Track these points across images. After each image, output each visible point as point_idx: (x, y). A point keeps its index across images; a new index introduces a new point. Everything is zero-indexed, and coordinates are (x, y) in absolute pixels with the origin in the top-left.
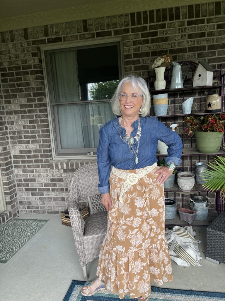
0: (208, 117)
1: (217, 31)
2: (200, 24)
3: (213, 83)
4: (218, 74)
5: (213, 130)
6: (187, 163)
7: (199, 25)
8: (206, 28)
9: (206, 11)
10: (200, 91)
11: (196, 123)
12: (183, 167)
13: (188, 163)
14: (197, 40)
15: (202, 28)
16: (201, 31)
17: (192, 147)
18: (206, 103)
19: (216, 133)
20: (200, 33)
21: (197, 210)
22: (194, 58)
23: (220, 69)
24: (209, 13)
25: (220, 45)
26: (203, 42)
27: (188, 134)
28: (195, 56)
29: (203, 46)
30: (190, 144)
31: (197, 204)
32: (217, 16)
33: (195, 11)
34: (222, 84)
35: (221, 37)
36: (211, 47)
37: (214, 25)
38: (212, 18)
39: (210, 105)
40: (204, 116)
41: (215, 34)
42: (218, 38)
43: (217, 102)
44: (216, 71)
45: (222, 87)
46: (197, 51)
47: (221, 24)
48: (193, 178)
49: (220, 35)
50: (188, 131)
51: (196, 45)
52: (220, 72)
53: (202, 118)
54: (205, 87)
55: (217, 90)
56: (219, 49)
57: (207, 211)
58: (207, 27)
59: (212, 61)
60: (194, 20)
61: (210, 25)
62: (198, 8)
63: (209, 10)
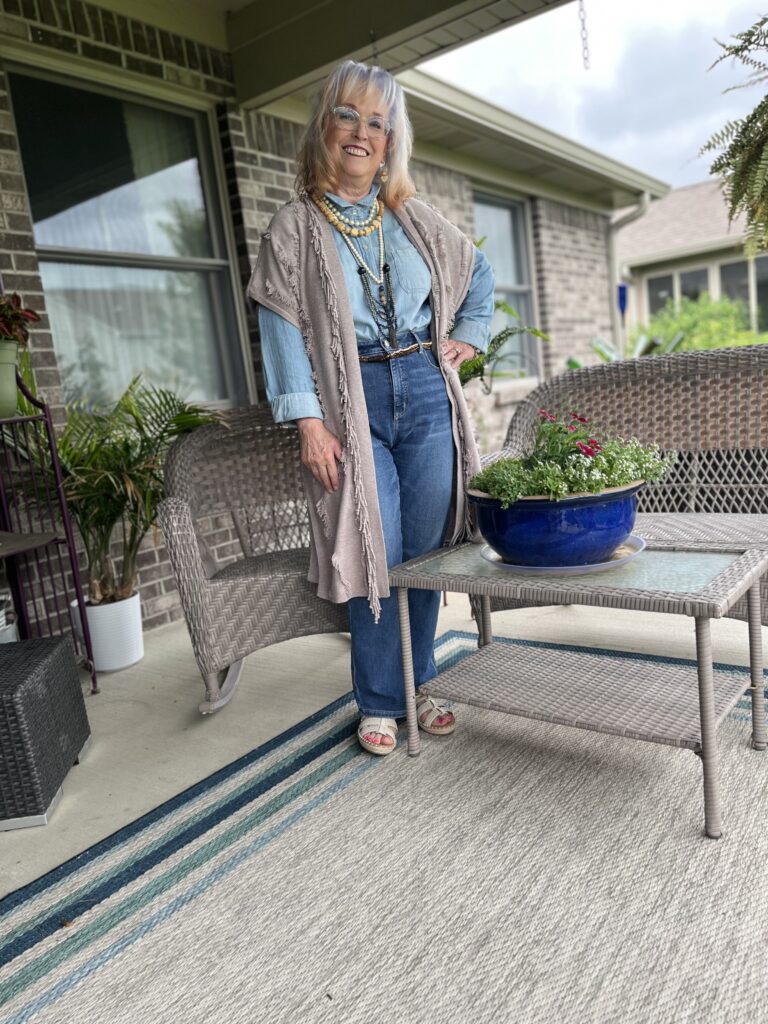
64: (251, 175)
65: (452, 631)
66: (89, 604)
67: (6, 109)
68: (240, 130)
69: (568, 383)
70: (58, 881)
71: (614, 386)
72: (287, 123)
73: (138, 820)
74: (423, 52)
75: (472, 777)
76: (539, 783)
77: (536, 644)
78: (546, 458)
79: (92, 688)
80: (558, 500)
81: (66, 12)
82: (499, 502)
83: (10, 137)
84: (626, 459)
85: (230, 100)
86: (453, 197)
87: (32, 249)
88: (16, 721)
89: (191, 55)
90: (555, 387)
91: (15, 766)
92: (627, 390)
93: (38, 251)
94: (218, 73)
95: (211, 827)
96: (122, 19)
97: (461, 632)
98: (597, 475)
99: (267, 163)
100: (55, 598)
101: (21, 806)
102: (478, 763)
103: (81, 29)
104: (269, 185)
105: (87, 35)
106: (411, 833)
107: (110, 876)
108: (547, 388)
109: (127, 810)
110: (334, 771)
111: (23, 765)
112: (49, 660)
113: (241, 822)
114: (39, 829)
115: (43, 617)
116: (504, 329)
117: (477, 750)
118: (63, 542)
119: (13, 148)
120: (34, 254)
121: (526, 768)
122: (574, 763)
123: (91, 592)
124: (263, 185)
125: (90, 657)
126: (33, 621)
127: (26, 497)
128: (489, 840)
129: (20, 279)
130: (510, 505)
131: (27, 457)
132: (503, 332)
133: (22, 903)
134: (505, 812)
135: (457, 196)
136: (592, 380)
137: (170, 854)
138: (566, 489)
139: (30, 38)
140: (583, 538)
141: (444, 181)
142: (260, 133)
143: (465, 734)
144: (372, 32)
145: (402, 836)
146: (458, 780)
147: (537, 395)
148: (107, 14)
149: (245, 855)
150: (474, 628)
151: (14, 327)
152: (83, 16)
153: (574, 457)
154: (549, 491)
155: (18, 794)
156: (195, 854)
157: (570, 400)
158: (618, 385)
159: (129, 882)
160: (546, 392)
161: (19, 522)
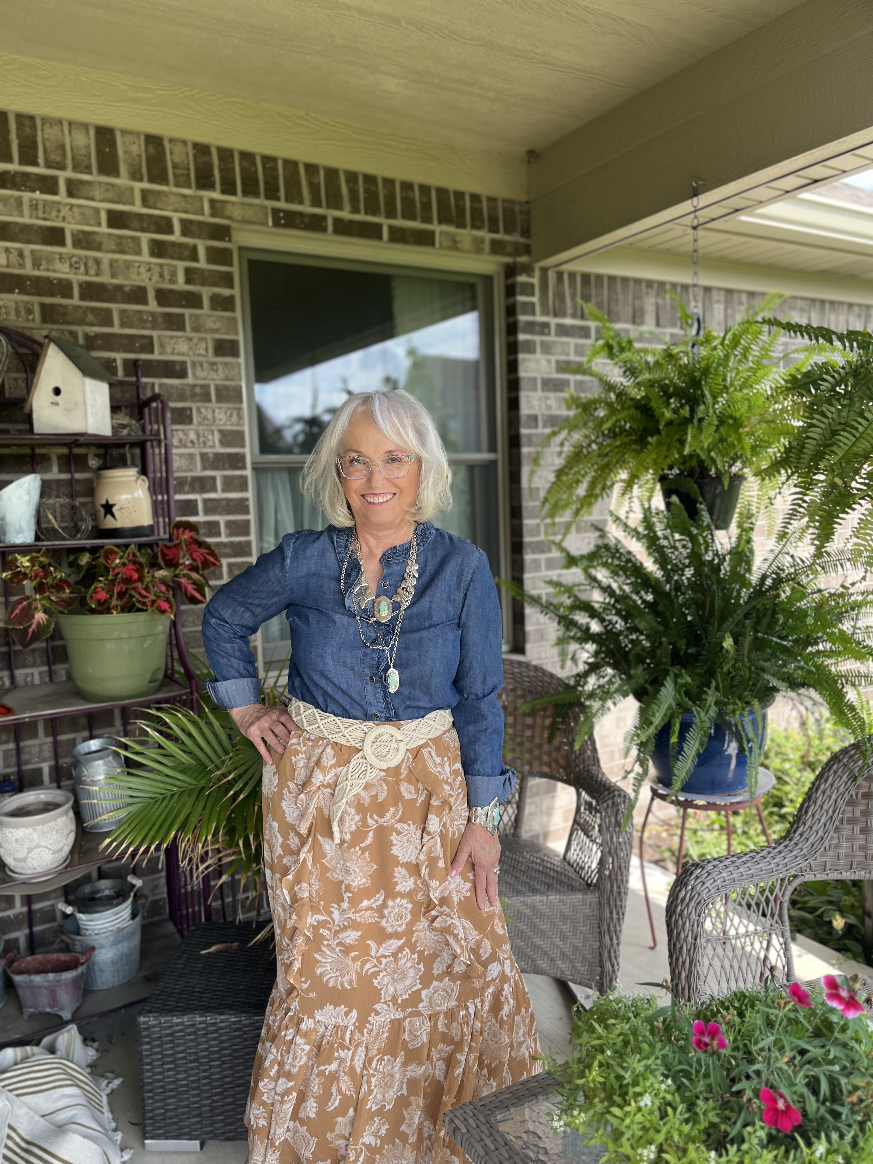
0: (109, 554)
1: (110, 235)
2: (42, 192)
3: (113, 427)
4: (129, 395)
5: (129, 608)
6: (35, 750)
7: (37, 195)
8: (65, 211)
9: (62, 148)
10: (65, 451)
11: (61, 580)
12: (20, 774)
13: (41, 751)
14: (32, 252)
15: (48, 210)
16: (45, 219)
17: (51, 680)
18: (93, 503)
19: (141, 617)
20: (41, 228)
21: (93, 949)
22: (28, 320)
23: (134, 379)
24: (73, 159)
25: (127, 289)
26: (58, 266)
27: (30, 626)
28: (29, 311)
29: (60, 280)
30: (45, 668)
31: (91, 921)
32: (104, 179)
33: (18, 137)
34: (148, 432)
35: (126, 261)
36: (92, 290)
37: (97, 211)
38: (89, 183)
39: (108, 508)
40: (94, 550)
41: (104, 244)
42: (117, 261)
43: (134, 499)
44: (122, 383)
45: (149, 444)
46: (38, 294)
47: (122, 213)
48: (66, 813)
49: (123, 252)
50: (28, 613)
51: (29, 270)
52: (134, 388)
53: (85, 559)
54: (81, 439)
55: (133, 456)
56: (123, 302)
57: (137, 940)
58: (71, 209)
59: (99, 342)
60: (16, 173)
61: (79, 206)
62: (28, 130)
63: (72, 149)
64: (539, 349)
67: (233, 310)
68: (532, 294)
81: (319, 184)
83: (232, 341)
87: (243, 467)
89: (476, 212)
94: (509, 230)
96: (390, 183)
99: (563, 330)
103: (335, 202)
105: (341, 208)
119: (235, 354)
124: (553, 358)
129: (224, 503)
139: (270, 223)
142: (560, 296)
148: (371, 179)
152: (339, 187)
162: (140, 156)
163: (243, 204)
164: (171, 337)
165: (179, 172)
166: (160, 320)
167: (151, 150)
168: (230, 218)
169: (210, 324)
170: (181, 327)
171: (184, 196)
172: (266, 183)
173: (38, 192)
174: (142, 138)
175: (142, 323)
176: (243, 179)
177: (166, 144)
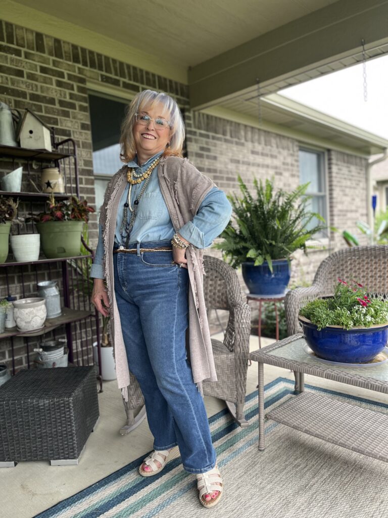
1: (41, 76)
2: (16, 55)
7: (13, 56)
8: (24, 64)
9: (23, 38)
10: (25, 162)
14: (11, 79)
15: (17, 62)
16: (16, 66)
20: (15, 69)
22: (10, 106)
24: (27, 44)
25: (48, 98)
26: (21, 85)
28: (10, 102)
29: (22, 91)
32: (39, 53)
33: (6, 32)
35: (47, 87)
36: (34, 97)
37: (36, 65)
38: (33, 54)
39: (49, 184)
41: (39, 79)
42: (44, 86)
43: (58, 182)
46: (13, 95)
47: (45, 68)
49: (46, 83)
51: (10, 86)
56: (46, 103)
58: (26, 63)
60: (5, 46)
61: (29, 63)
62: (10, 30)
63: (27, 40)
64: (193, 141)
65: (280, 377)
66: (102, 346)
67: (87, 112)
68: (190, 120)
69: (348, 254)
70: (83, 498)
71: (373, 258)
72: (212, 117)
73: (121, 469)
74: (281, 86)
75: (293, 467)
76: (330, 476)
77: (325, 391)
78: (341, 305)
79: (100, 389)
80: (348, 330)
81: (117, 68)
82: (317, 327)
83: (87, 125)
84: (384, 310)
85: (187, 107)
86: (289, 150)
87: (93, 175)
88: (69, 411)
89: (171, 87)
90: (341, 255)
91: (66, 434)
92: (380, 260)
93: (95, 176)
94: (182, 95)
95: (158, 479)
96: (141, 71)
97: (285, 379)
98: (369, 318)
99: (201, 135)
100: (87, 340)
101: (67, 454)
102: (296, 459)
103: (123, 75)
104: (201, 145)
105: (125, 78)
106: (260, 498)
107: (108, 500)
108: (337, 255)
109: (116, 462)
110: (220, 454)
111: (70, 433)
112: (85, 380)
113: (172, 478)
114: (74, 467)
115: (80, 349)
116: (317, 225)
117: (295, 451)
118: (94, 316)
119: (88, 130)
120: (93, 178)
121: (322, 466)
122: (348, 467)
123: (103, 340)
124: (199, 145)
125: (100, 373)
126: (75, 351)
127: (78, 292)
128: (302, 507)
129: (86, 189)
130: (322, 328)
131: (81, 273)
132: (317, 227)
133: (66, 508)
134: (311, 492)
135: (291, 149)
136: (361, 253)
137: (138, 491)
138: (352, 324)
139: (100, 79)
140: (359, 349)
141: (285, 142)
142: (199, 122)
143: (289, 441)
144: (258, 79)
145: (255, 499)
146: (285, 468)
147: (331, 259)
148: (135, 68)
149: (175, 497)
150: (293, 378)
151: (83, 214)
152: (124, 69)
153: (356, 307)
154: (343, 324)
155: (66, 448)
156: (150, 493)
157: (349, 263)
158: (375, 257)
159: (118, 504)
160: (336, 257)
161: (74, 302)
162: (52, 46)
163: (90, 71)
164: (65, 120)
165: (67, 55)
166: (60, 112)
167: (56, 44)
168: (85, 75)
169: (79, 116)
170: (68, 116)
171: (69, 65)
172: (99, 64)
173: (14, 55)
174: (53, 40)
175: (53, 113)
176: (90, 61)
177: (62, 43)
